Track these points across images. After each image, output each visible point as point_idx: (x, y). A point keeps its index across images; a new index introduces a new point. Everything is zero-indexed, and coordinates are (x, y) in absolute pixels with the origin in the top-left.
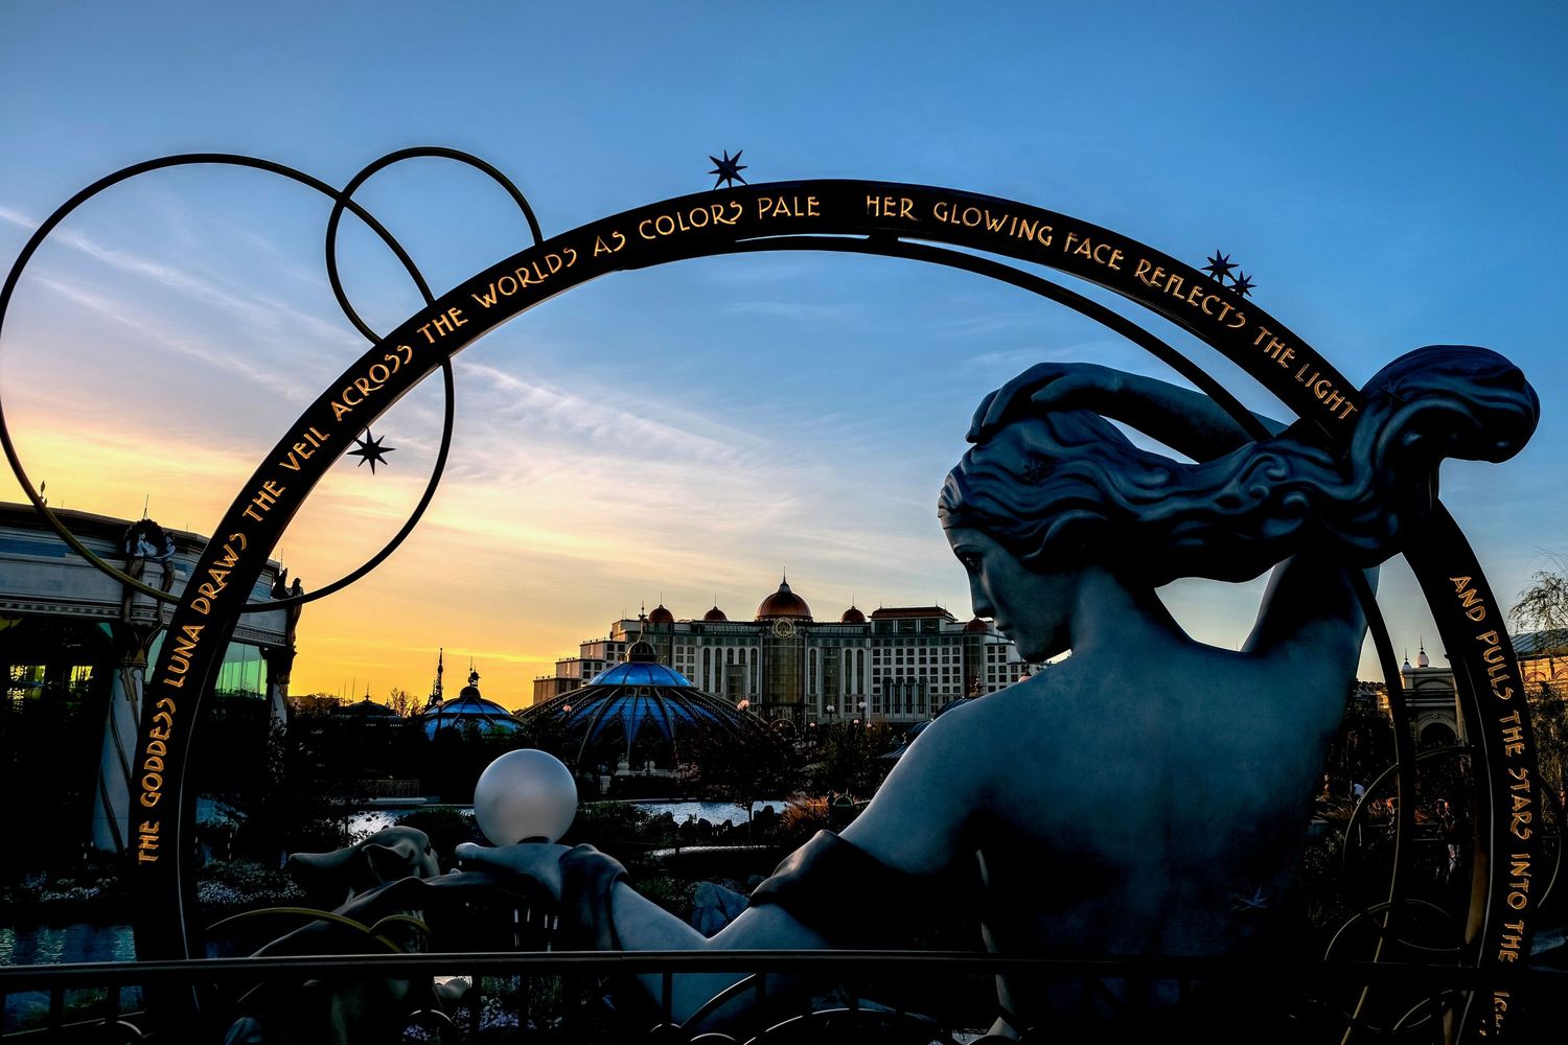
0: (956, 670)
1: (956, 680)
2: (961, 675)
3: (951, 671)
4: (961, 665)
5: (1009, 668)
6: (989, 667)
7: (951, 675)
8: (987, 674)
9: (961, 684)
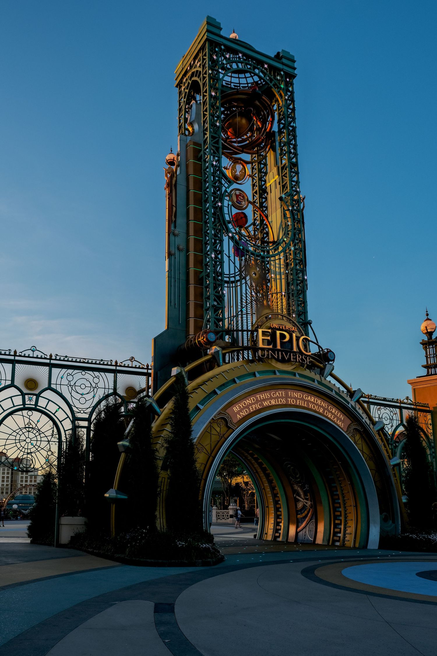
0: (8, 477)
1: (7, 481)
2: (10, 479)
3: (5, 478)
4: (10, 475)
5: (29, 477)
6: (21, 477)
7: (5, 479)
8: (20, 479)
9: (9, 483)
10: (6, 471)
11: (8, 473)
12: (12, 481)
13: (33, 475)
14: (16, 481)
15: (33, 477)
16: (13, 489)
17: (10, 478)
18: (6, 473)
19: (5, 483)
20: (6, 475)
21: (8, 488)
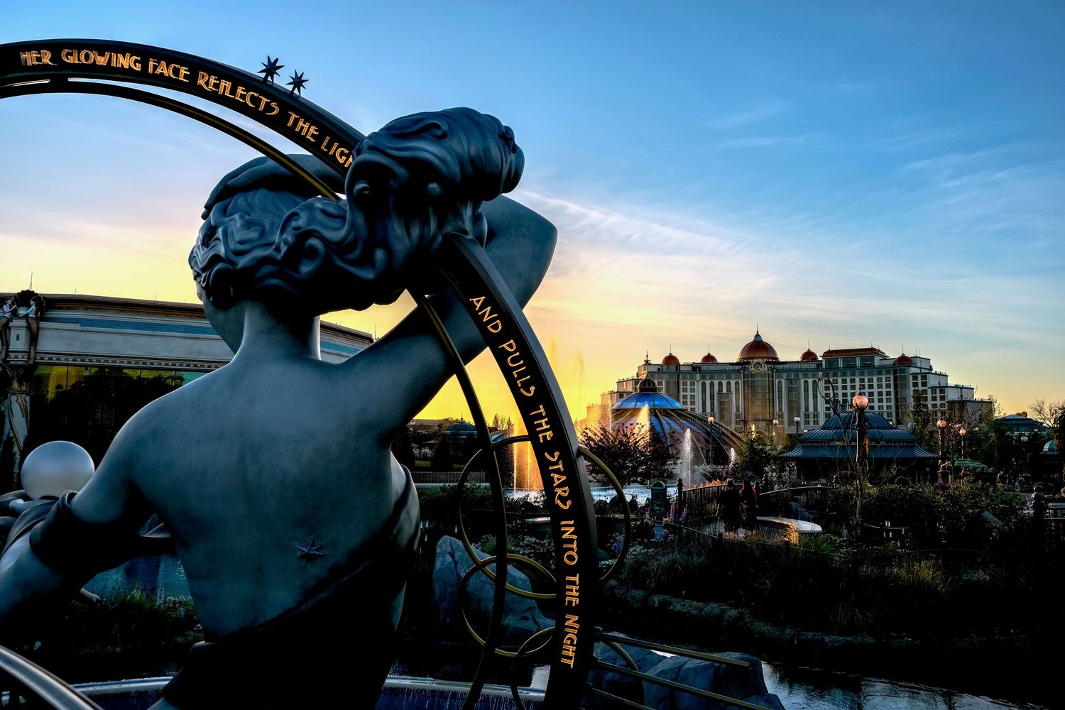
1: (888, 400)
5: (929, 391)
10: (884, 383)
11: (888, 386)
12: (897, 400)
13: (937, 387)
14: (904, 399)
15: (938, 390)
16: (900, 414)
17: (892, 393)
18: (884, 386)
19: (885, 404)
20: (884, 390)
21: (891, 413)
